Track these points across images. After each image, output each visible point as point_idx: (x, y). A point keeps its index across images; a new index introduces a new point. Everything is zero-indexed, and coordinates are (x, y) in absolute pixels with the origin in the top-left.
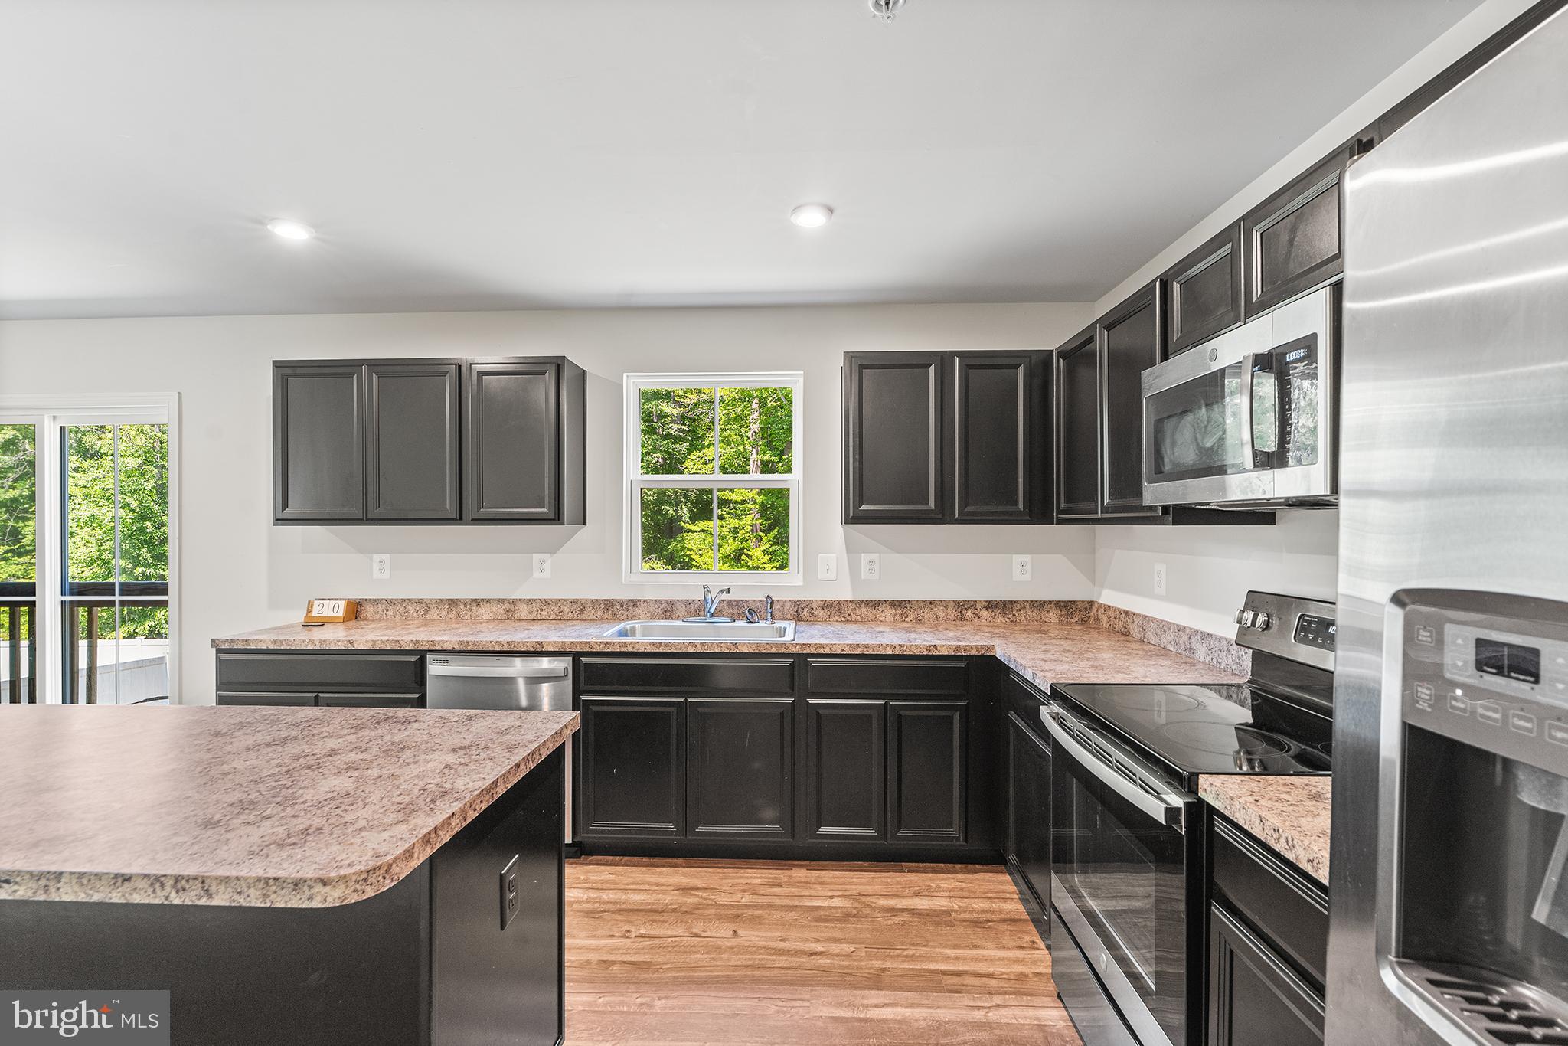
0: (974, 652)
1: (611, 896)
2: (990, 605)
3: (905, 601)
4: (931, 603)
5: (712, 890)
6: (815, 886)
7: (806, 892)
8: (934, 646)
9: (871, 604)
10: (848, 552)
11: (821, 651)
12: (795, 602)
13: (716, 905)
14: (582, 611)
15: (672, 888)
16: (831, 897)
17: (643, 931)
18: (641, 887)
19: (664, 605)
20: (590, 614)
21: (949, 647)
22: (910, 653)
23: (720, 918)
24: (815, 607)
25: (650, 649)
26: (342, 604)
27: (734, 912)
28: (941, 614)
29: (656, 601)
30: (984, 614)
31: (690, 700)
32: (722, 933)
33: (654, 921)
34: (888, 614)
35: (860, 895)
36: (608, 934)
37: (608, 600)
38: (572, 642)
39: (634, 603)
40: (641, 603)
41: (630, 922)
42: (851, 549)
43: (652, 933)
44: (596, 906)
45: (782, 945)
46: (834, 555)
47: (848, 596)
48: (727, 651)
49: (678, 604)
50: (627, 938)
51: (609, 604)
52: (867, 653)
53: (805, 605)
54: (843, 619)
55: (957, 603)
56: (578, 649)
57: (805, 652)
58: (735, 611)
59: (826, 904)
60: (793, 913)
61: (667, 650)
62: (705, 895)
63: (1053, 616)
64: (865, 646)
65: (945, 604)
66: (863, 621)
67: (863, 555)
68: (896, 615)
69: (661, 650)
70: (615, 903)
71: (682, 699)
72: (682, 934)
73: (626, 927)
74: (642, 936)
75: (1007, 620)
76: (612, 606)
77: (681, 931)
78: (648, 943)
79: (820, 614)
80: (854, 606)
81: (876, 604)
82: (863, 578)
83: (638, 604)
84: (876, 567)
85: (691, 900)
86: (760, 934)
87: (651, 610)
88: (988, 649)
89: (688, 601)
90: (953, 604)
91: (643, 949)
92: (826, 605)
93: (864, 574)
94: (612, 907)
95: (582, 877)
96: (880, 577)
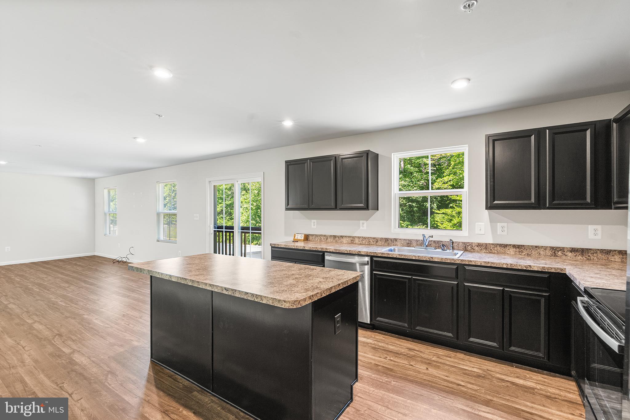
0: (553, 271)
1: (382, 345)
2: (573, 250)
3: (521, 245)
4: (536, 247)
5: (421, 352)
6: (466, 361)
7: (462, 363)
8: (530, 266)
9: (502, 246)
10: (491, 222)
11: (471, 263)
12: (464, 243)
13: (422, 357)
14: (377, 242)
15: (405, 347)
16: (473, 367)
17: (392, 359)
18: (394, 344)
19: (408, 241)
20: (380, 243)
21: (539, 267)
22: (516, 268)
23: (422, 362)
24: (474, 246)
25: (398, 257)
26: (303, 235)
27: (428, 361)
28: (542, 253)
29: (404, 239)
30: (570, 254)
31: (413, 277)
32: (422, 367)
33: (396, 356)
34: (512, 251)
35: (488, 370)
36: (379, 356)
37: (386, 238)
38: (370, 252)
39: (396, 240)
40: (399, 240)
41: (387, 354)
42: (492, 220)
43: (395, 360)
44: (376, 346)
45: (446, 378)
46: (483, 223)
47: (491, 242)
48: (428, 260)
49: (413, 241)
50: (386, 359)
51: (387, 240)
52: (493, 266)
53: (469, 244)
54: (488, 252)
55: (552, 248)
56: (372, 255)
57: (463, 263)
58: (437, 245)
59: (470, 369)
60: (454, 369)
61: (405, 257)
62: (418, 353)
64: (492, 263)
65: (545, 248)
66: (498, 253)
67: (498, 224)
68: (516, 251)
69: (402, 257)
70: (383, 347)
71: (410, 277)
72: (406, 363)
73: (386, 356)
74: (391, 360)
75: (585, 258)
76: (388, 240)
77: (406, 362)
78: (393, 363)
79: (476, 249)
80: (493, 246)
81: (505, 246)
82: (498, 234)
83: (397, 240)
84: (506, 229)
85: (412, 353)
86: (438, 372)
87: (402, 243)
88: (562, 270)
89: (417, 240)
90: (549, 248)
91: (391, 364)
92: (479, 245)
93: (499, 232)
94: (382, 348)
95: (373, 336)
96: (508, 234)
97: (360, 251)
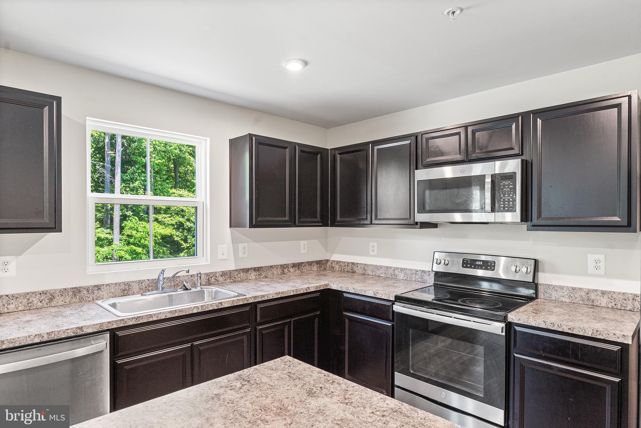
0: (322, 288)
2: (294, 265)
3: (260, 267)
4: (271, 267)
8: (309, 288)
9: (245, 271)
10: (233, 243)
11: (264, 299)
12: (207, 274)
14: (51, 300)
19: (123, 287)
20: (59, 300)
21: (313, 287)
25: (169, 316)
28: (275, 272)
29: (116, 284)
30: (292, 270)
31: (196, 343)
34: (253, 275)
37: (75, 288)
38: (109, 322)
39: (98, 287)
40: (104, 287)
42: (235, 241)
46: (226, 245)
47: (233, 268)
49: (132, 284)
51: (76, 291)
55: (281, 266)
56: (115, 326)
57: (256, 301)
58: (172, 284)
61: (181, 314)
63: (315, 268)
65: (276, 267)
66: (242, 281)
67: (240, 244)
68: (256, 275)
69: (176, 315)
71: (189, 345)
76: (80, 292)
79: (221, 279)
80: (237, 273)
81: (247, 270)
82: (240, 257)
83: (102, 288)
84: (246, 250)
87: (113, 291)
89: (140, 281)
90: (279, 267)
92: (224, 274)
93: (241, 255)
96: (248, 256)
97: (80, 326)
